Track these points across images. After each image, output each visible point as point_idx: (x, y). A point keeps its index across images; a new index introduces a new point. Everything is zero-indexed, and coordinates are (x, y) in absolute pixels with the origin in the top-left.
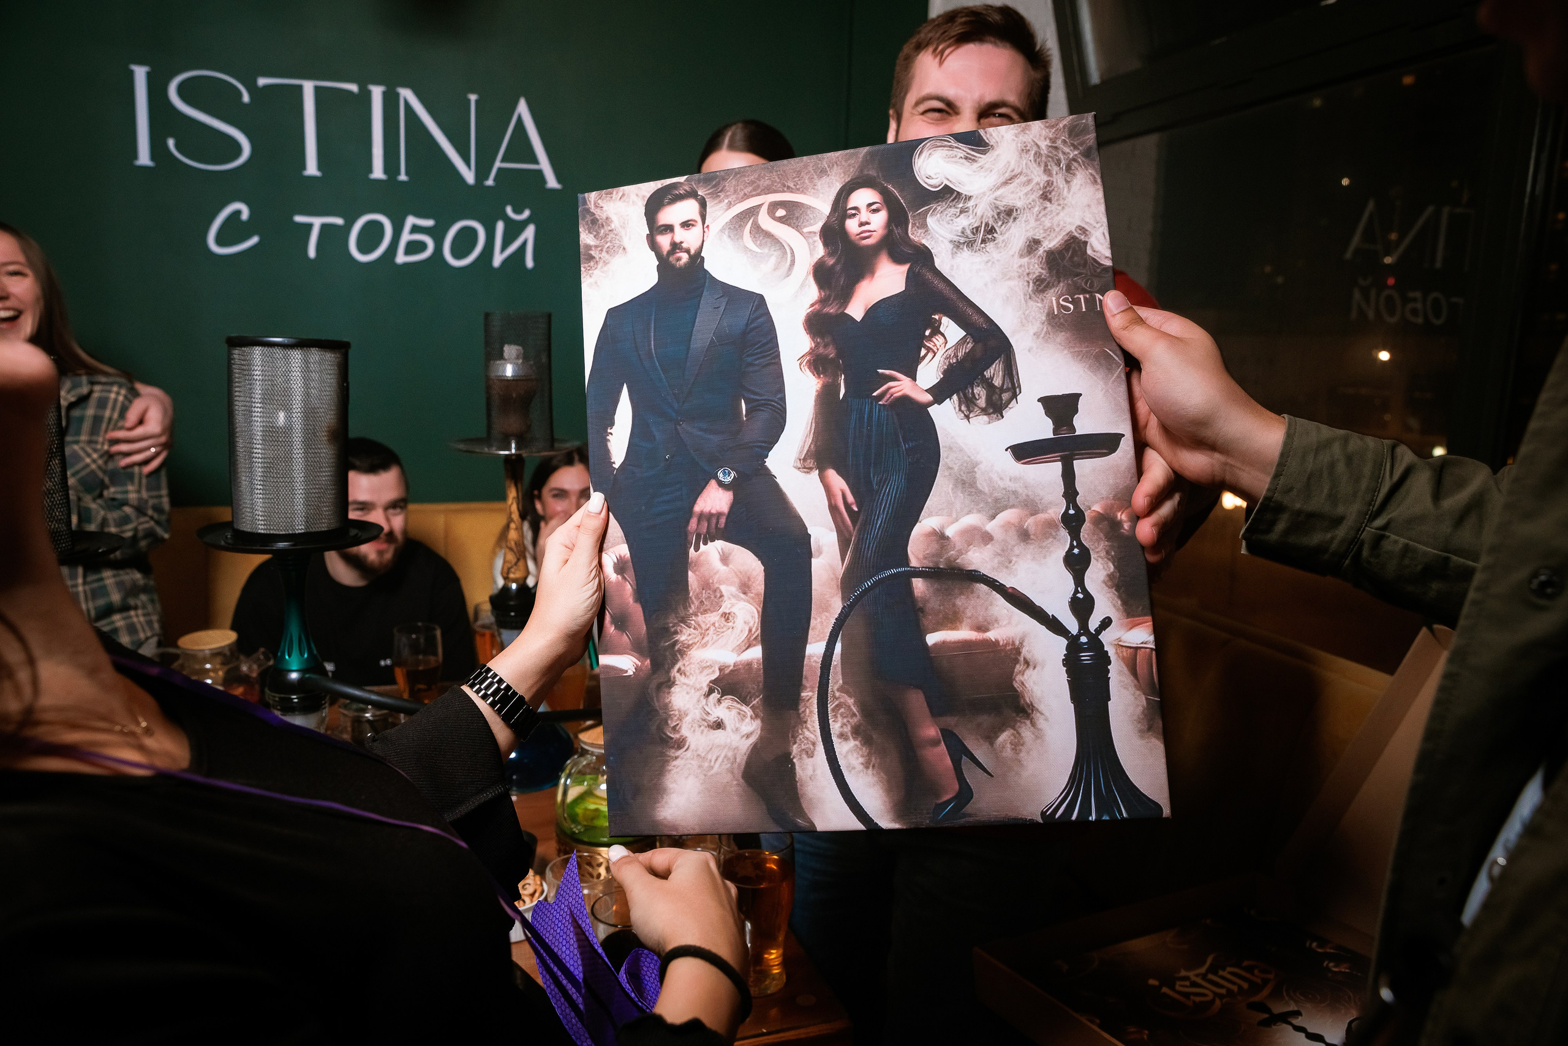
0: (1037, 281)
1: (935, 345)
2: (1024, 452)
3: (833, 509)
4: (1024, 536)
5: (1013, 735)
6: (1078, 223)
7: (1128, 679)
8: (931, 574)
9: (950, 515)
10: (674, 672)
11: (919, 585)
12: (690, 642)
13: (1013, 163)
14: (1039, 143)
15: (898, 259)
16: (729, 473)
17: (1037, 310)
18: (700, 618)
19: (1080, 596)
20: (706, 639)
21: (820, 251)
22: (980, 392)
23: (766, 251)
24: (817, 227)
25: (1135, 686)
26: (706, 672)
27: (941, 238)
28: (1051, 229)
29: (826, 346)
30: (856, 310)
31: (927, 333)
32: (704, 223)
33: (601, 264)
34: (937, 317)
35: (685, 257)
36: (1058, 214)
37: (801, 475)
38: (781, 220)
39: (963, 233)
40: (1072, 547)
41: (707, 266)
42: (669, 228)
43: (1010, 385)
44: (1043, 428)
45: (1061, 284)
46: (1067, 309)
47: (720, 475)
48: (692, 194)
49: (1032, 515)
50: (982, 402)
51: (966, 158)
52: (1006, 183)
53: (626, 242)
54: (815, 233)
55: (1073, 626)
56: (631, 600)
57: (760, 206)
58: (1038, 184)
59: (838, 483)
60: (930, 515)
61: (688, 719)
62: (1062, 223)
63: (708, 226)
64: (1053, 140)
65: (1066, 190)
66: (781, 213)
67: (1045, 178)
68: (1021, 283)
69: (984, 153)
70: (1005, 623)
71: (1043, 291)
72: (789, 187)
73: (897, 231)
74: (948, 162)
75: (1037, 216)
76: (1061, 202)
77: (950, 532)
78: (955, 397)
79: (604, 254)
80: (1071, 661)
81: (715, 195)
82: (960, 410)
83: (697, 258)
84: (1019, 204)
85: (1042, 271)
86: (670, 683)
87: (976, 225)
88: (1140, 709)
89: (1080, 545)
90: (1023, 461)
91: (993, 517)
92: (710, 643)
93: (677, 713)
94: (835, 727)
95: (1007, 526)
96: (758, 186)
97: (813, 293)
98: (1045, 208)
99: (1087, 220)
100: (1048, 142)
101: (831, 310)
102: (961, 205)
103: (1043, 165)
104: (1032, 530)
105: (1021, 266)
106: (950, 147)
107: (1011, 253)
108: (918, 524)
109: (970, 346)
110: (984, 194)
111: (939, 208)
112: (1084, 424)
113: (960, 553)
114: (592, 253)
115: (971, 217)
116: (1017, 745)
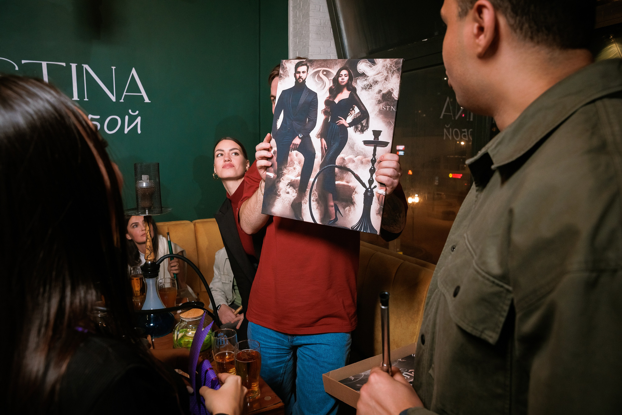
0: (379, 101)
1: (352, 113)
2: (366, 143)
3: (322, 148)
4: (362, 163)
5: (349, 208)
6: (392, 87)
7: (377, 201)
8: (340, 167)
9: (347, 155)
10: (281, 179)
11: (336, 169)
12: (286, 173)
13: (380, 69)
14: (388, 65)
15: (348, 90)
16: (301, 135)
17: (377, 108)
18: (289, 168)
19: (371, 179)
20: (289, 173)
21: (332, 84)
22: (360, 126)
23: (320, 82)
24: (332, 78)
25: (378, 203)
26: (288, 180)
27: (359, 86)
28: (385, 88)
29: (328, 108)
30: (337, 101)
31: (351, 109)
32: (307, 73)
33: (283, 79)
34: (354, 106)
35: (302, 80)
36: (387, 84)
37: (316, 138)
38: (324, 75)
39: (365, 85)
40: (372, 167)
41: (306, 84)
42: (299, 72)
43: (367, 126)
44: (371, 138)
45: (384, 103)
46: (384, 109)
47: (299, 135)
48: (306, 65)
49: (365, 158)
50: (359, 129)
51: (370, 66)
52: (377, 74)
53: (289, 74)
54: (331, 80)
55: (368, 186)
56: (275, 161)
57: (321, 70)
58: (385, 76)
59: (324, 142)
60: (342, 154)
61: (282, 190)
62: (388, 87)
63: (308, 74)
64: (391, 65)
65: (391, 78)
66: (325, 73)
67: (387, 74)
68: (375, 101)
69: (374, 65)
70: (353, 182)
71: (379, 104)
72: (328, 67)
73: (350, 82)
74: (365, 66)
75: (383, 84)
76: (389, 81)
77: (346, 158)
78: (354, 126)
79: (284, 76)
80: (365, 194)
81: (311, 66)
82: (354, 130)
83: (304, 81)
84: (379, 80)
85: (381, 99)
86: (280, 181)
87: (368, 84)
88: (378, 209)
89: (374, 167)
90: (365, 145)
91: (356, 157)
92: (290, 174)
93: (280, 188)
94: (312, 198)
95: (358, 160)
96: (321, 65)
97: (328, 95)
98: (385, 82)
99: (394, 87)
100: (390, 65)
101: (331, 100)
102: (366, 78)
103: (387, 71)
104: (364, 162)
105: (376, 96)
106: (367, 62)
107: (374, 93)
108: (339, 155)
109: (360, 114)
110: (372, 76)
111: (361, 78)
112: (381, 138)
113: (347, 164)
114: (282, 75)
115: (367, 82)
116: (350, 211)
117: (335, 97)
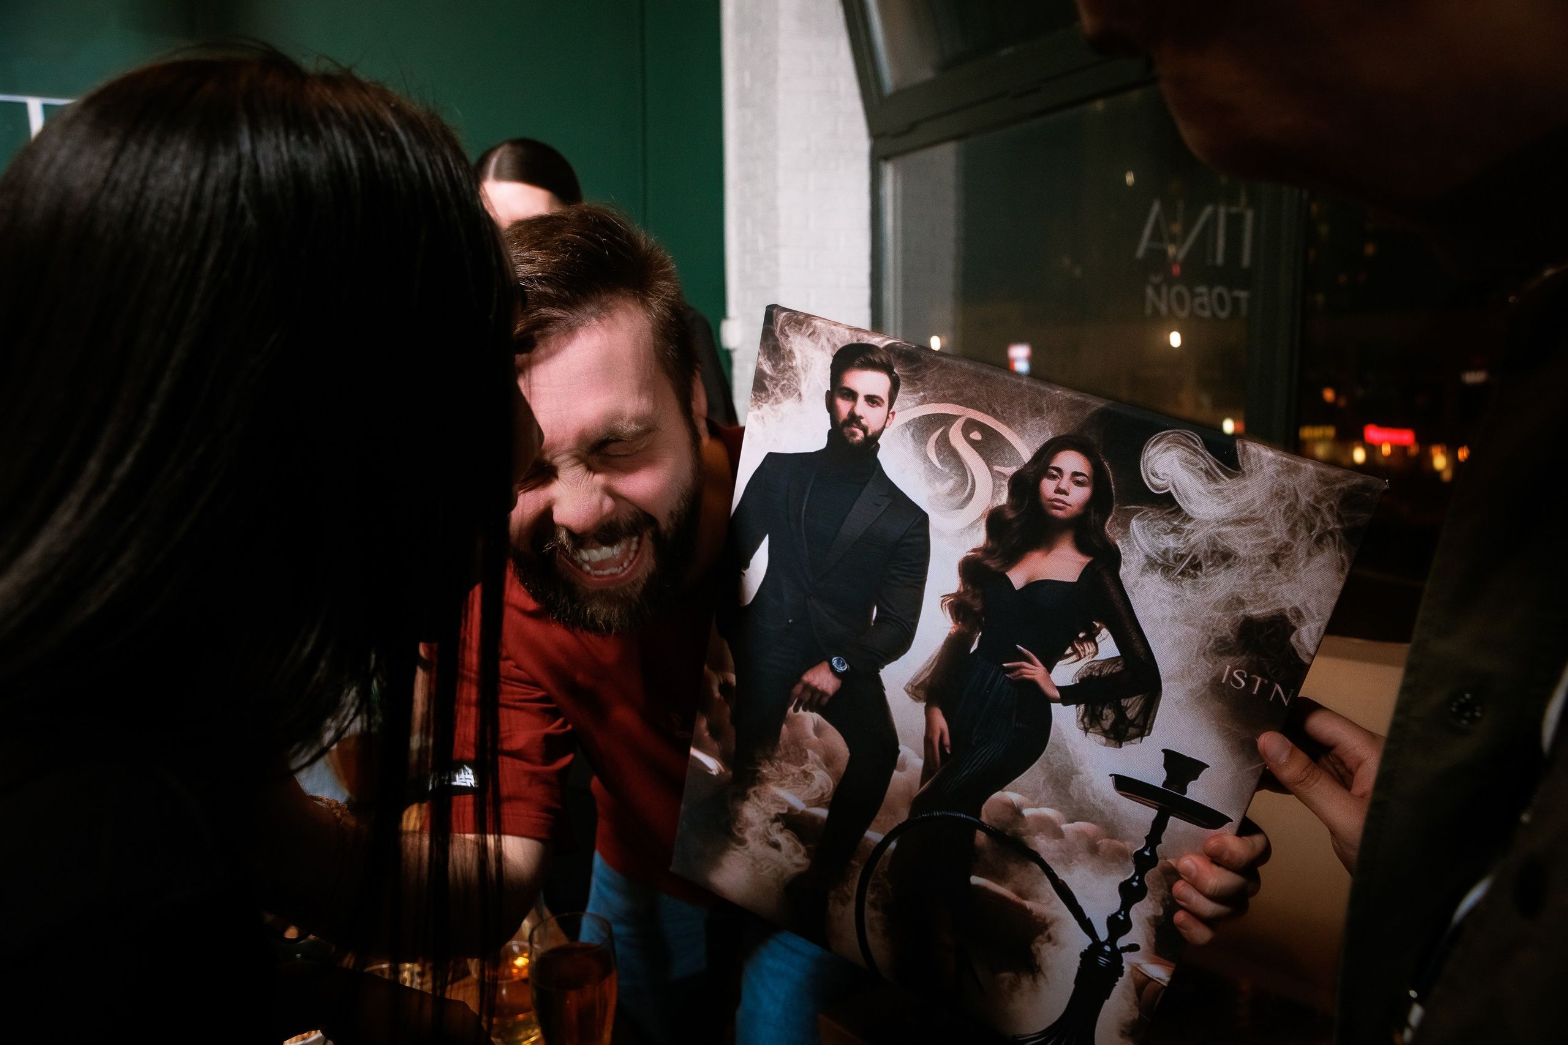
0: (1220, 641)
1: (1084, 650)
2: (1127, 786)
3: (928, 741)
4: (1093, 849)
5: (1014, 978)
6: (1297, 604)
7: (1132, 995)
8: (994, 833)
9: (1033, 800)
10: (751, 791)
11: (981, 837)
12: (770, 777)
13: (1258, 503)
14: (1301, 495)
15: (1082, 546)
16: (843, 665)
17: (1204, 670)
18: (783, 764)
19: (1121, 918)
20: (784, 782)
21: (1003, 499)
22: (1109, 716)
23: (947, 470)
24: (1010, 471)
25: (1135, 1002)
26: (777, 805)
27: (1137, 548)
28: (1264, 596)
29: (974, 597)
30: (1018, 577)
31: (1081, 635)
32: (890, 407)
33: (772, 400)
34: (1098, 625)
35: (860, 434)
36: (1279, 584)
37: (908, 699)
38: (973, 443)
39: (1164, 553)
40: (1133, 879)
41: (880, 456)
42: (852, 395)
43: (1141, 724)
44: (1155, 775)
45: (1244, 657)
46: (1238, 683)
47: (834, 660)
48: (887, 368)
49: (1109, 837)
50: (1107, 724)
51: (1207, 473)
52: (1239, 522)
53: (803, 388)
54: (1004, 476)
55: (1103, 934)
56: (728, 720)
57: (956, 417)
58: (1275, 540)
59: (941, 722)
60: (1015, 790)
61: (753, 829)
62: (1279, 595)
63: (893, 413)
64: (1318, 500)
65: (1303, 562)
66: (976, 436)
67: (1286, 538)
68: (1201, 635)
69: (1230, 476)
70: (1044, 902)
71: (1221, 654)
72: (994, 411)
73: (1094, 517)
74: (1183, 467)
75: (1255, 575)
76: (1291, 573)
77: (1027, 812)
78: (1082, 707)
79: (778, 390)
80: (1088, 957)
81: (912, 381)
82: (1082, 720)
83: (872, 443)
84: (1242, 553)
85: (1230, 634)
86: (745, 797)
87: (1183, 552)
88: (1130, 1018)
89: (1141, 882)
90: (1121, 792)
91: (1072, 821)
92: (786, 787)
93: (745, 820)
94: (870, 896)
95: (1081, 834)
96: (962, 394)
97: (980, 538)
98: (1268, 571)
99: (1309, 606)
100: (1311, 499)
101: (993, 564)
102: (1176, 523)
103: (1291, 522)
104: (1102, 848)
105: (1210, 618)
106: (1195, 450)
107: (1206, 600)
108: (1000, 792)
109: (1119, 668)
110: (1208, 522)
111: (1151, 514)
112: (1196, 791)
113: (1029, 832)
114: (767, 383)
115: (1181, 541)
116: (1015, 985)
117: (1014, 558)
